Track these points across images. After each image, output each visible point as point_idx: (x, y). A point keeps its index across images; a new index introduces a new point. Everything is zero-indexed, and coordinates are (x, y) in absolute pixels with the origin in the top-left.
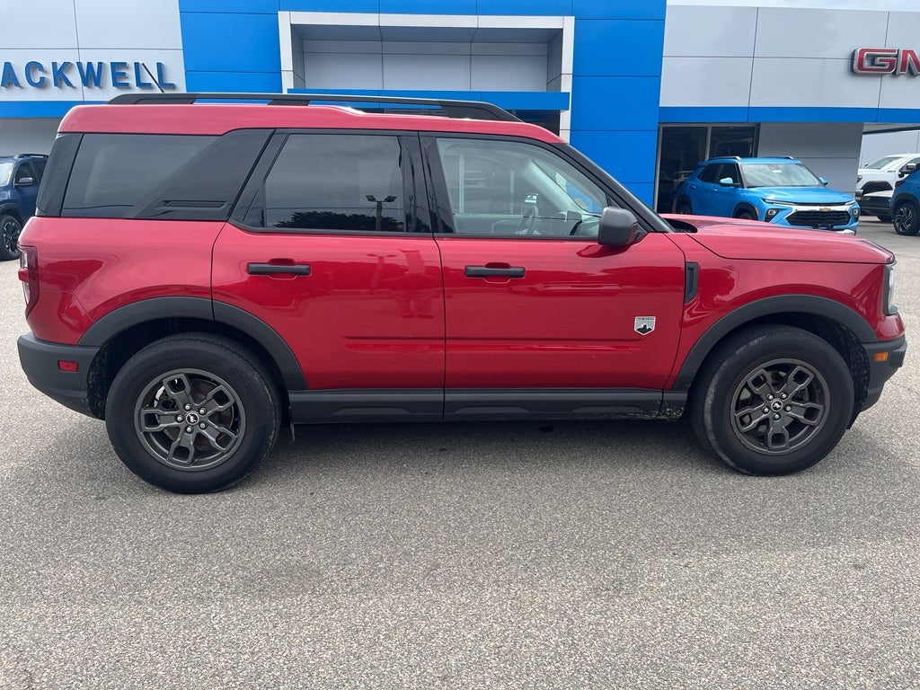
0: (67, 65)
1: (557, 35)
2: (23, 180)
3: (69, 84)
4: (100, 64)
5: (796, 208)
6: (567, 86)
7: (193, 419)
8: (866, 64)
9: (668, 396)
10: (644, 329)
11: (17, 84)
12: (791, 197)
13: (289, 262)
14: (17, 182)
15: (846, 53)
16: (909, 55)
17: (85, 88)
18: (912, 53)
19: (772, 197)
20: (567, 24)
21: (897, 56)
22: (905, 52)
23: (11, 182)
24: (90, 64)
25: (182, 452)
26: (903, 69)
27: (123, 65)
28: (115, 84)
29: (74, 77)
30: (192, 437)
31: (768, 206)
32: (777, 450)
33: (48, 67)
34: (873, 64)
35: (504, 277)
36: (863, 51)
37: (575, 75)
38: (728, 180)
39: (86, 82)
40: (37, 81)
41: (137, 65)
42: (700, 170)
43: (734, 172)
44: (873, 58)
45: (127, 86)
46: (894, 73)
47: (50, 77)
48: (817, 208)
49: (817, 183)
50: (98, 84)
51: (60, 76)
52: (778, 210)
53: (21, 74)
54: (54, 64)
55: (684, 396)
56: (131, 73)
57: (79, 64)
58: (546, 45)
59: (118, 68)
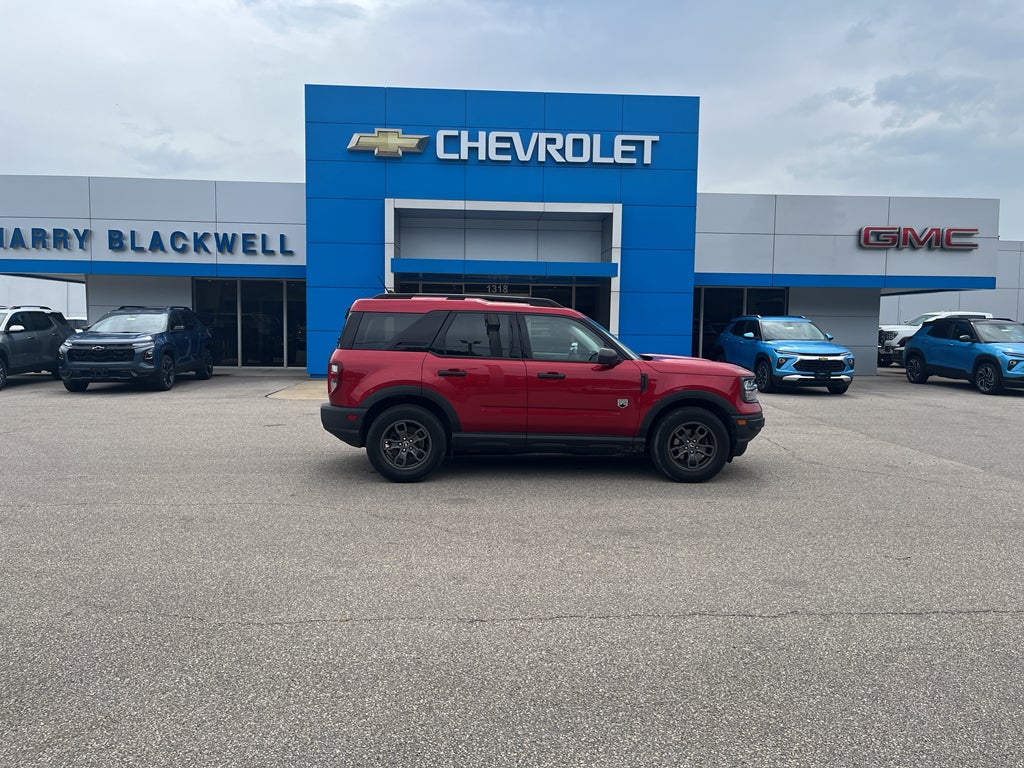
0: (206, 235)
1: (609, 217)
2: (176, 327)
3: (206, 250)
4: (234, 235)
5: (800, 357)
6: (616, 258)
7: (407, 445)
8: (872, 239)
9: (636, 440)
10: (622, 405)
11: (163, 249)
12: (796, 349)
13: (457, 370)
14: (172, 329)
15: (854, 230)
16: (909, 232)
17: (219, 253)
18: (912, 230)
19: (782, 348)
20: (617, 210)
21: (898, 233)
22: (906, 230)
23: (168, 330)
24: (225, 235)
25: (400, 461)
26: (904, 243)
27: (253, 236)
28: (246, 251)
29: (211, 245)
30: (405, 454)
31: (779, 356)
32: (693, 469)
33: (191, 237)
34: (878, 240)
35: (555, 378)
36: (868, 229)
37: (623, 249)
38: (751, 335)
39: (221, 249)
40: (180, 247)
41: (264, 236)
42: (731, 326)
43: (756, 328)
44: (877, 235)
45: (254, 253)
46: (898, 246)
47: (191, 244)
48: (817, 358)
49: (823, 338)
50: (231, 250)
51: (200, 243)
52: (787, 359)
53: (167, 242)
54: (196, 234)
55: (644, 440)
56: (259, 242)
57: (216, 235)
58: (600, 223)
59: (248, 239)
